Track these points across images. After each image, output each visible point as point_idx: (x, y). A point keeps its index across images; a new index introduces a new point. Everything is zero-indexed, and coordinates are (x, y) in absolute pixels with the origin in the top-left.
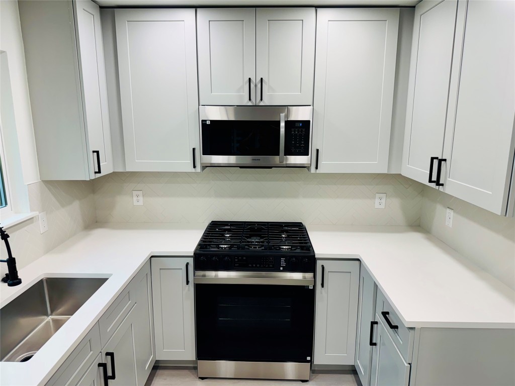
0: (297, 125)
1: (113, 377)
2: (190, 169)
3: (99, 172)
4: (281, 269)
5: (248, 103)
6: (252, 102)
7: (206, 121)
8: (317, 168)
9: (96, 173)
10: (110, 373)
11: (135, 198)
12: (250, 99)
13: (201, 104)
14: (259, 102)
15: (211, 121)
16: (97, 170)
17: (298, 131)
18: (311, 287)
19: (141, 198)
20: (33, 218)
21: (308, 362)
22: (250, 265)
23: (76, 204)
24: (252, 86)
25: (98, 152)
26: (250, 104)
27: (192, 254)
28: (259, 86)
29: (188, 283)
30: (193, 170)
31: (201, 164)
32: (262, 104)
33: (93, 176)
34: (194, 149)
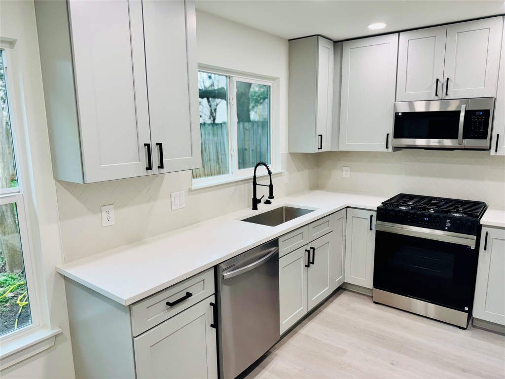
0: (477, 113)
1: (313, 263)
2: (384, 149)
3: (321, 148)
4: (446, 228)
5: (435, 97)
6: (439, 97)
7: (398, 113)
8: (496, 151)
9: (319, 149)
10: (311, 260)
11: (344, 172)
12: (436, 95)
13: (397, 100)
14: (445, 97)
15: (402, 113)
16: (320, 147)
17: (478, 119)
18: (473, 248)
19: (348, 173)
20: (282, 173)
21: (466, 311)
22: (420, 222)
23: (306, 172)
24: (439, 84)
25: (321, 136)
26: (437, 98)
27: (376, 209)
28: (445, 84)
29: (371, 229)
30: (386, 150)
31: (392, 145)
32: (447, 98)
33: (317, 151)
34: (388, 135)
